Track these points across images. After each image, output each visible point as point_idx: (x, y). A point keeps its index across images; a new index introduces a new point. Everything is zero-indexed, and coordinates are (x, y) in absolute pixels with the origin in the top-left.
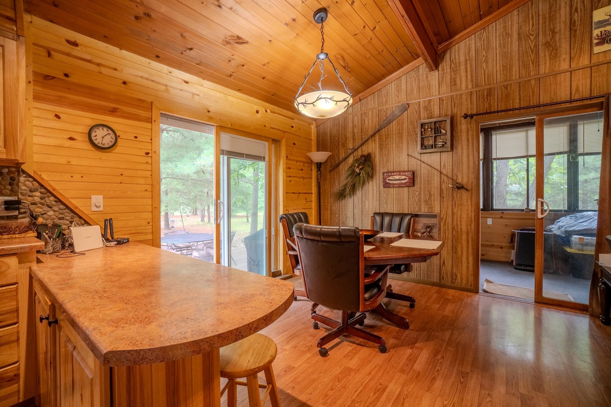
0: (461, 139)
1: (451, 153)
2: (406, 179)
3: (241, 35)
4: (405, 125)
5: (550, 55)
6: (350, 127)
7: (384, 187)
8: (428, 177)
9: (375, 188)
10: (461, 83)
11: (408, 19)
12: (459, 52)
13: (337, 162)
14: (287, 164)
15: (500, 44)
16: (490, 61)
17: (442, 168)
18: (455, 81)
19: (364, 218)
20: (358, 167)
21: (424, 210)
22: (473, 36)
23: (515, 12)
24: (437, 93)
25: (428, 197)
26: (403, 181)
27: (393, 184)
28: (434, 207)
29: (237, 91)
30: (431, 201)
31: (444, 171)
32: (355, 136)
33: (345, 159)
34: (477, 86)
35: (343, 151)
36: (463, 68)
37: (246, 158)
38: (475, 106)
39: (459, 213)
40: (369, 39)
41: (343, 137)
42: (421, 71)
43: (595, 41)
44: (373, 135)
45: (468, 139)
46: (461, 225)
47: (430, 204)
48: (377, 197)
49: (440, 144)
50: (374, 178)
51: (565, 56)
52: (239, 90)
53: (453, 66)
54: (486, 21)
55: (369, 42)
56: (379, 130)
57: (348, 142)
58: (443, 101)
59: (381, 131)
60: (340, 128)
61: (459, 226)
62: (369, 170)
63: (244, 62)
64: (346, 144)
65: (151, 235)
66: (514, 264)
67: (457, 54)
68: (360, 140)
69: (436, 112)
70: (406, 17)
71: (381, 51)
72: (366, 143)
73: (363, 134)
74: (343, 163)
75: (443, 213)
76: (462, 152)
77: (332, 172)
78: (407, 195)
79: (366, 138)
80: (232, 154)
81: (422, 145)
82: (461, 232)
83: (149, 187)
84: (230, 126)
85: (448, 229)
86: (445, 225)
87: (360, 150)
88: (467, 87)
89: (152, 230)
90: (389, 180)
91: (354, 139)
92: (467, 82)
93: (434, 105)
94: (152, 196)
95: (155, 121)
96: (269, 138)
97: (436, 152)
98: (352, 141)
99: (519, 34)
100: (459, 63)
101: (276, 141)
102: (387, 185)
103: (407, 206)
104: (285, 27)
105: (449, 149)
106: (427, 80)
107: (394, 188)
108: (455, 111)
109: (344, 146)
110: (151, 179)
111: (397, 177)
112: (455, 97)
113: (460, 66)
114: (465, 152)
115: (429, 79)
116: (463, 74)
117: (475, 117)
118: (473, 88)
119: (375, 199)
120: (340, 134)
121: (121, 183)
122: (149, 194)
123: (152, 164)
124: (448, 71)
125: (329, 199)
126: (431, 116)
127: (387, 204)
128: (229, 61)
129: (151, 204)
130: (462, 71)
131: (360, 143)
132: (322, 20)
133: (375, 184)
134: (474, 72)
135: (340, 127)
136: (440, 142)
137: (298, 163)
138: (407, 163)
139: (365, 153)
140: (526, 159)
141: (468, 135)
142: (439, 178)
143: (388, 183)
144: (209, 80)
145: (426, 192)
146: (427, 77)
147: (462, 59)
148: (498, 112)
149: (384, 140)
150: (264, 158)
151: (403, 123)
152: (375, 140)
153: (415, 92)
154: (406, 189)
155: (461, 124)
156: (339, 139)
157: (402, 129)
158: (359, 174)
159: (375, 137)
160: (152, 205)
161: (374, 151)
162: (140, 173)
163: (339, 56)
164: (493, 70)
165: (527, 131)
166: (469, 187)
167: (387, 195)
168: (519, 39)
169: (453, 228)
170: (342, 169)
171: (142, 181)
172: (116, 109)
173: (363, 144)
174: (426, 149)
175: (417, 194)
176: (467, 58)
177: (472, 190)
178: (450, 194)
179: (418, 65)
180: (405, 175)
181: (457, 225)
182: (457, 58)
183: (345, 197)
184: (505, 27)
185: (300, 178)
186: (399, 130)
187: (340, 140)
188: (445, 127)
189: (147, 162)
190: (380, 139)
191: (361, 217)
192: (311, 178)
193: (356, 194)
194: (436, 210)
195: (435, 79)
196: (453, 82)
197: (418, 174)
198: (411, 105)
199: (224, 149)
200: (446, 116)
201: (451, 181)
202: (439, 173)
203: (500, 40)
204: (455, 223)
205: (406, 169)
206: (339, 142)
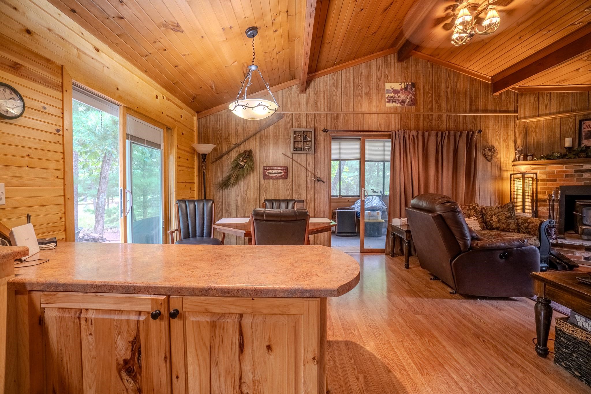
0: (320, 146)
1: (313, 155)
2: (282, 173)
3: (180, 24)
4: (281, 130)
5: (368, 101)
6: (233, 124)
7: (264, 179)
8: (298, 172)
9: (255, 178)
10: (320, 106)
11: (309, 57)
12: (320, 84)
13: (219, 155)
14: (178, 153)
15: (344, 86)
16: (338, 95)
17: (307, 165)
18: (317, 104)
19: (246, 205)
20: (242, 161)
21: (295, 197)
22: (329, 75)
23: (352, 68)
24: (305, 110)
25: (297, 187)
26: (280, 175)
27: (271, 176)
28: (302, 195)
29: (143, 72)
30: (300, 190)
31: (309, 168)
32: (237, 133)
33: (228, 152)
34: (330, 110)
35: (226, 146)
36: (322, 95)
37: (147, 144)
38: (329, 124)
39: (318, 198)
40: (272, 59)
41: (226, 132)
42: (293, 90)
43: (387, 100)
44: (255, 135)
45: (324, 147)
46: (320, 207)
47: (299, 192)
48: (257, 186)
49: (307, 148)
50: (255, 170)
51: (374, 104)
52: (146, 71)
53: (315, 92)
54: (336, 68)
55: (271, 61)
56: (260, 131)
57: (231, 137)
58: (309, 116)
59: (261, 132)
60: (223, 124)
61: (319, 208)
62: (250, 163)
63: (167, 47)
64: (229, 139)
65: (64, 233)
66: (336, 233)
67: (318, 84)
68: (243, 137)
69: (304, 124)
70: (309, 55)
71: (274, 69)
72: (248, 140)
73: (245, 132)
74: (226, 155)
75: (308, 199)
76: (321, 155)
77: (214, 164)
78: (282, 185)
79: (248, 136)
80: (135, 139)
81: (294, 147)
82: (320, 212)
83: (60, 174)
84: (136, 109)
85: (311, 210)
86: (309, 207)
87: (242, 146)
88: (324, 110)
89: (65, 227)
90: (268, 173)
91: (237, 136)
92: (324, 106)
93: (302, 118)
94: (64, 184)
95: (66, 91)
96: (164, 125)
97: (304, 154)
98: (235, 137)
99: (354, 83)
100: (320, 91)
101: (169, 129)
102: (266, 177)
103: (282, 194)
104: (222, 31)
105: (313, 153)
106: (298, 98)
107: (272, 180)
108: (316, 125)
109: (227, 141)
110: (62, 163)
111: (275, 171)
112: (317, 115)
113: (320, 94)
114: (322, 155)
115: (299, 97)
116: (322, 100)
117: (329, 132)
118: (328, 111)
119: (256, 188)
120: (223, 129)
121: (27, 167)
122: (60, 182)
123: (63, 144)
124: (313, 95)
125: (212, 188)
126: (300, 126)
127: (266, 193)
128: (154, 42)
129: (63, 194)
130: (321, 97)
131: (242, 140)
132: (253, 36)
133: (255, 176)
134: (329, 100)
135: (223, 122)
136: (306, 146)
137: (185, 153)
138: (282, 161)
139: (248, 149)
140: (339, 161)
141: (324, 143)
142: (305, 173)
143: (267, 176)
144: (120, 53)
145: (296, 183)
146: (298, 96)
147: (322, 89)
148: (342, 131)
149: (264, 139)
150: (160, 145)
151: (279, 129)
152: (256, 139)
153: (289, 106)
154: (281, 180)
155: (320, 135)
156: (222, 133)
157: (279, 133)
158: (243, 167)
159: (256, 136)
160: (64, 196)
161: (255, 148)
162: (50, 155)
163: (246, 65)
164: (340, 102)
165: (340, 143)
166: (325, 180)
167: (266, 185)
168: (354, 86)
169: (315, 210)
170: (225, 161)
171: (52, 165)
172: (19, 66)
173: (245, 141)
174: (297, 150)
175: (290, 184)
176: (325, 89)
177: (326, 182)
178: (313, 184)
179: (292, 85)
180: (281, 170)
181: (317, 207)
182: (318, 87)
183: (228, 187)
184: (346, 76)
185: (187, 167)
186: (276, 133)
187: (223, 135)
188: (309, 135)
189: (58, 142)
190: (260, 138)
191: (243, 204)
192: (193, 168)
193: (239, 184)
194: (303, 197)
195: (304, 99)
196: (316, 105)
197: (290, 169)
198: (285, 115)
199: (129, 133)
200: (311, 128)
201: (313, 176)
202: (305, 169)
203: (344, 83)
204: (316, 206)
205: (281, 165)
206: (222, 136)
